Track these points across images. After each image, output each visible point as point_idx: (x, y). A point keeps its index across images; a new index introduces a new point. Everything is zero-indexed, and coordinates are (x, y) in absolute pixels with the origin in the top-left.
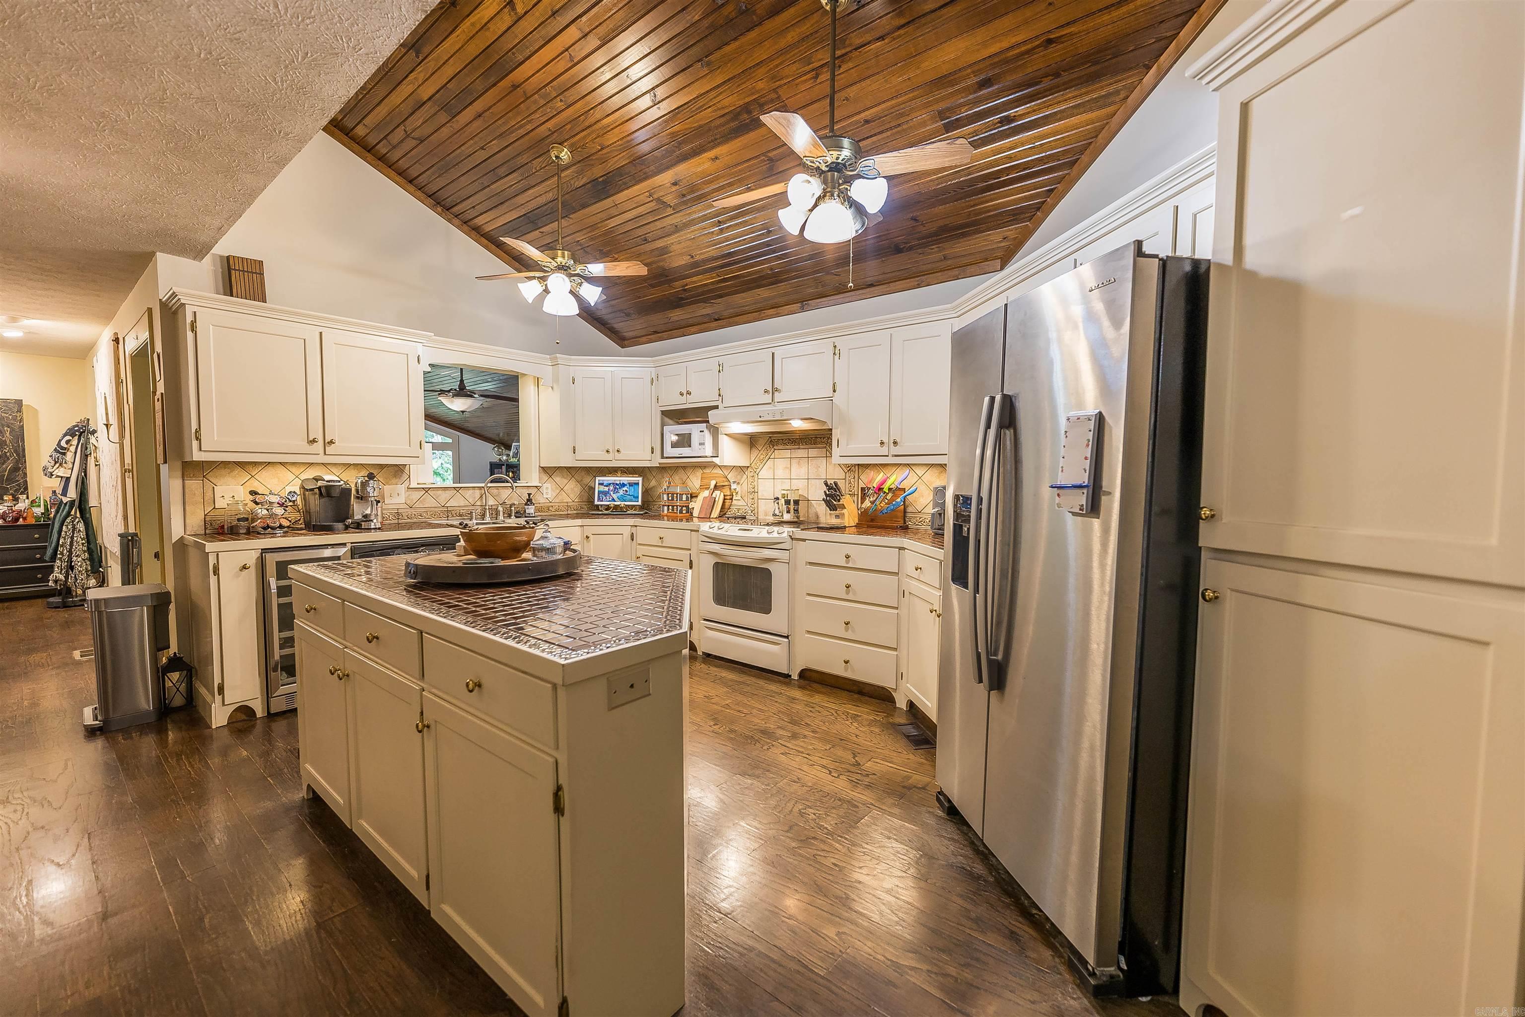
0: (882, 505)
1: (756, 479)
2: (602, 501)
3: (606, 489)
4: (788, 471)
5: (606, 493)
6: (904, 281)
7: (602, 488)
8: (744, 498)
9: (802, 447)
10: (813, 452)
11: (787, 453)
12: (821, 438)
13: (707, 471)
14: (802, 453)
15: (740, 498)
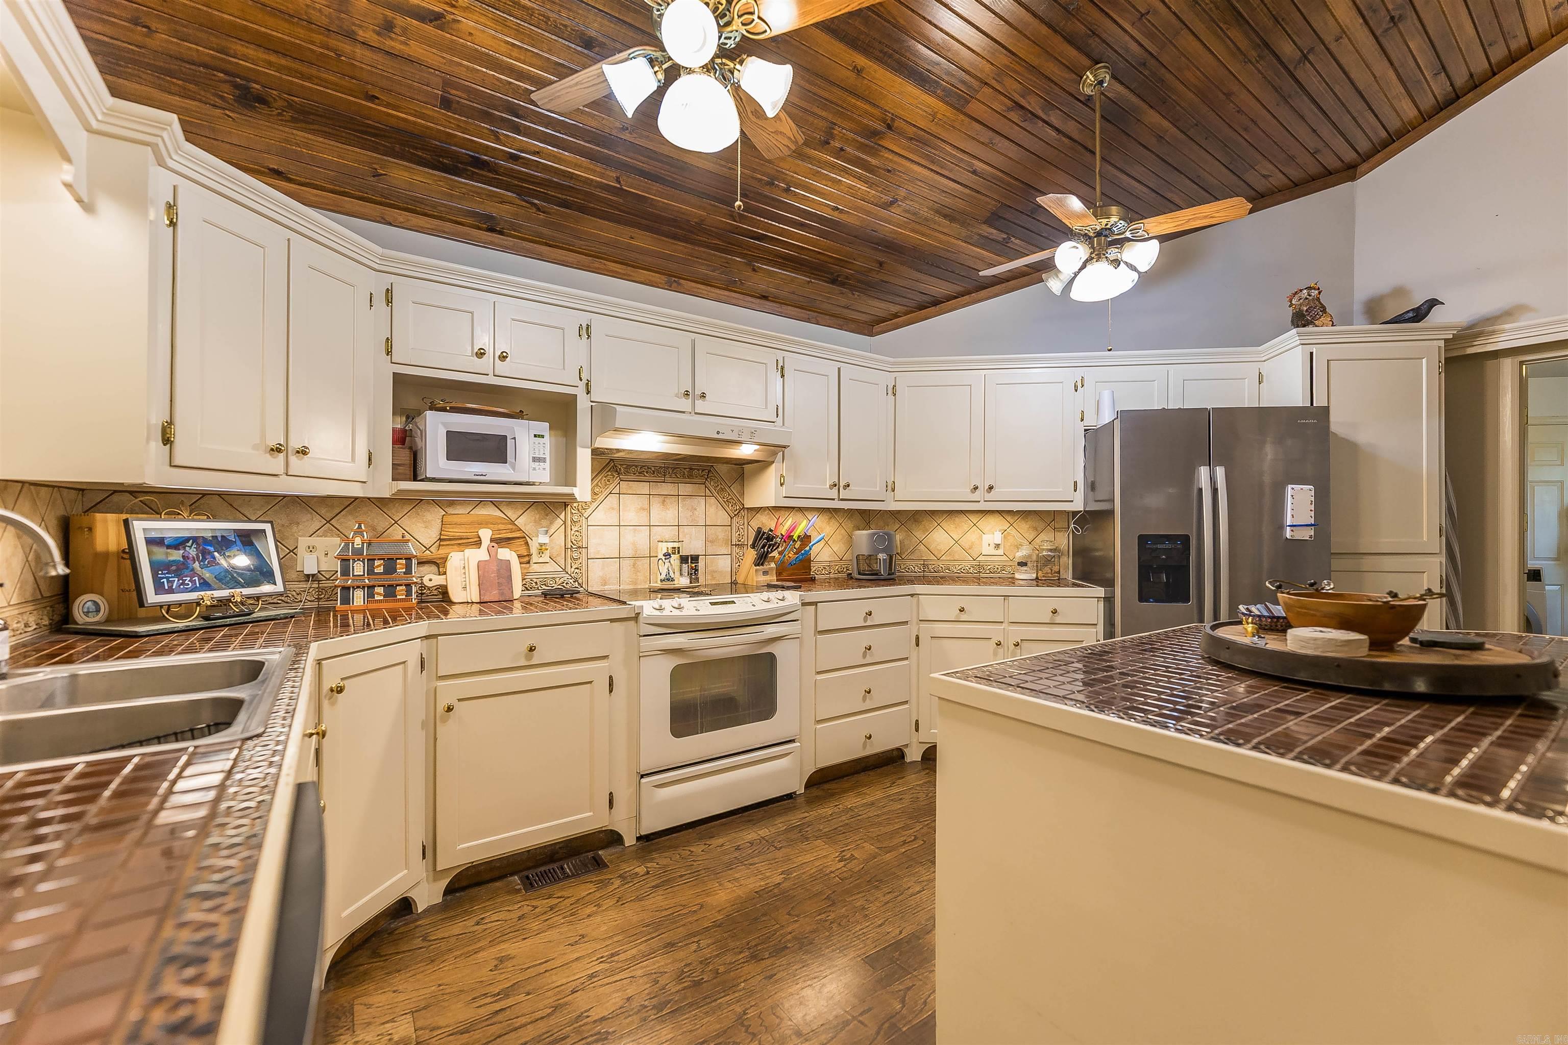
0: (790, 555)
1: (584, 526)
2: (171, 591)
3: (176, 555)
4: (645, 513)
5: (180, 569)
6: (796, 309)
7: (160, 554)
8: (558, 559)
9: (668, 479)
10: (685, 489)
11: (644, 488)
12: (698, 470)
13: (450, 510)
14: (667, 488)
15: (548, 560)
